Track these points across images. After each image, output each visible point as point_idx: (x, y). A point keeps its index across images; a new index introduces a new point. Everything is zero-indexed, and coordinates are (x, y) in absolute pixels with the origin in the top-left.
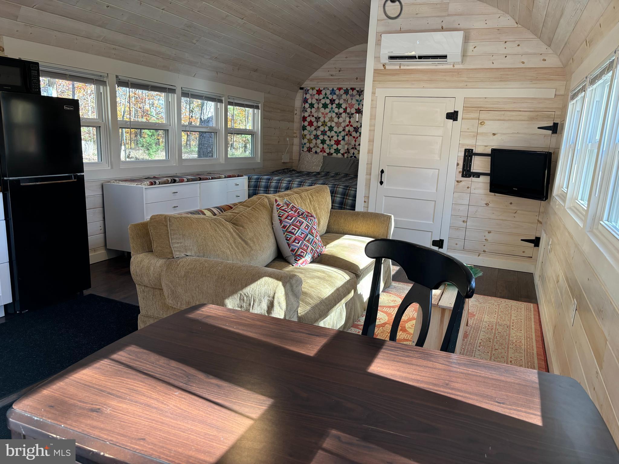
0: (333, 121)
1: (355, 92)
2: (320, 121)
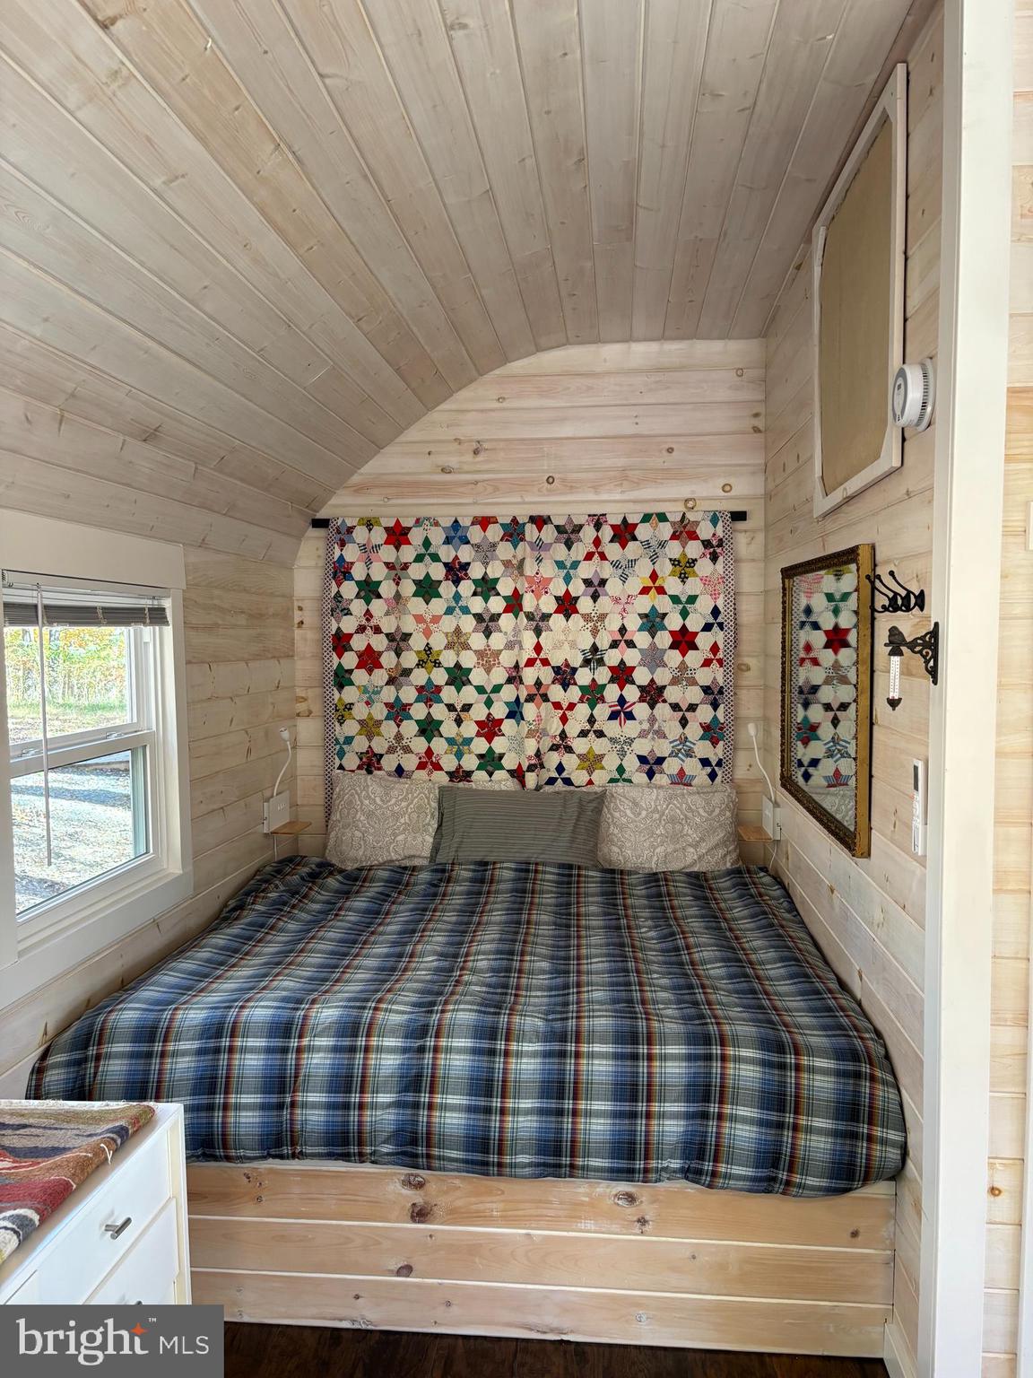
0: (466, 647)
1: (548, 533)
2: (409, 648)
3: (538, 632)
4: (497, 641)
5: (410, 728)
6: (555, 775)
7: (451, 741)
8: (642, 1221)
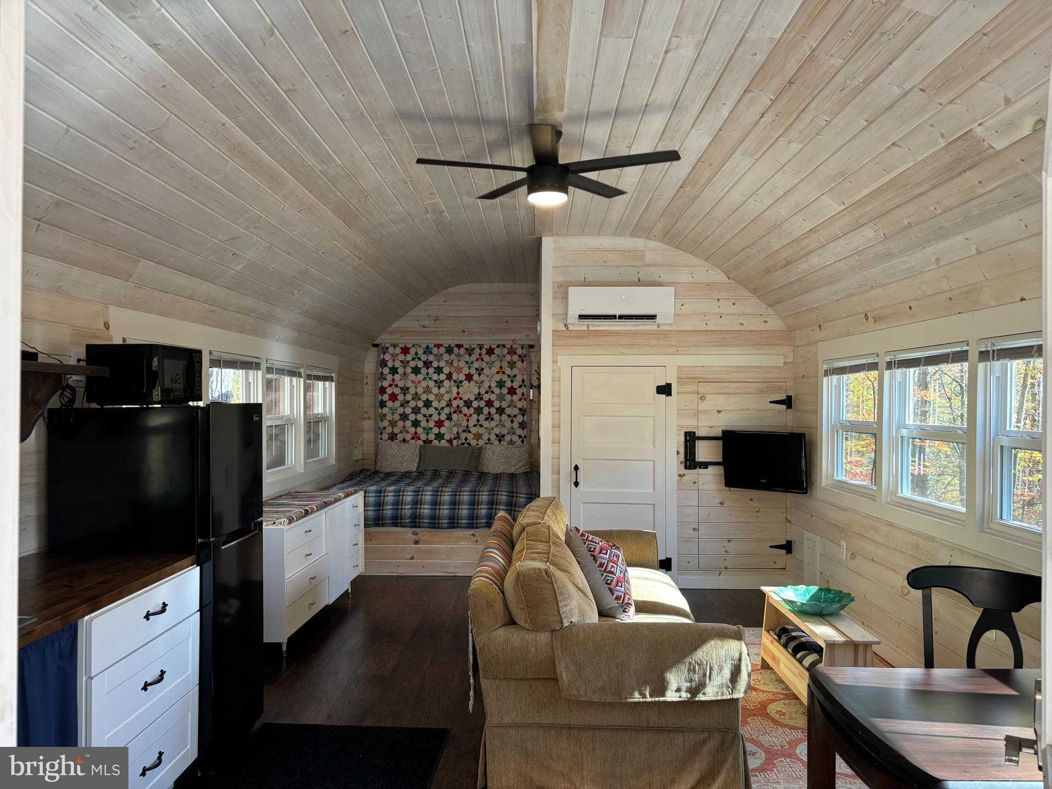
0: (431, 393)
1: (462, 351)
2: (409, 393)
3: (458, 387)
4: (443, 390)
5: (408, 424)
6: (464, 441)
7: (424, 429)
8: (477, 541)
